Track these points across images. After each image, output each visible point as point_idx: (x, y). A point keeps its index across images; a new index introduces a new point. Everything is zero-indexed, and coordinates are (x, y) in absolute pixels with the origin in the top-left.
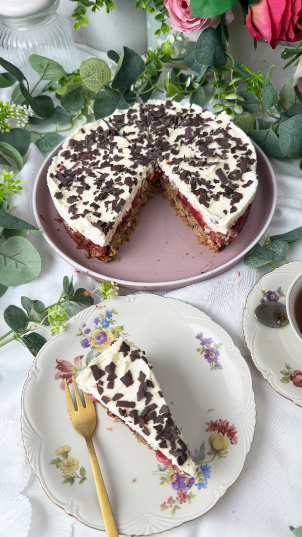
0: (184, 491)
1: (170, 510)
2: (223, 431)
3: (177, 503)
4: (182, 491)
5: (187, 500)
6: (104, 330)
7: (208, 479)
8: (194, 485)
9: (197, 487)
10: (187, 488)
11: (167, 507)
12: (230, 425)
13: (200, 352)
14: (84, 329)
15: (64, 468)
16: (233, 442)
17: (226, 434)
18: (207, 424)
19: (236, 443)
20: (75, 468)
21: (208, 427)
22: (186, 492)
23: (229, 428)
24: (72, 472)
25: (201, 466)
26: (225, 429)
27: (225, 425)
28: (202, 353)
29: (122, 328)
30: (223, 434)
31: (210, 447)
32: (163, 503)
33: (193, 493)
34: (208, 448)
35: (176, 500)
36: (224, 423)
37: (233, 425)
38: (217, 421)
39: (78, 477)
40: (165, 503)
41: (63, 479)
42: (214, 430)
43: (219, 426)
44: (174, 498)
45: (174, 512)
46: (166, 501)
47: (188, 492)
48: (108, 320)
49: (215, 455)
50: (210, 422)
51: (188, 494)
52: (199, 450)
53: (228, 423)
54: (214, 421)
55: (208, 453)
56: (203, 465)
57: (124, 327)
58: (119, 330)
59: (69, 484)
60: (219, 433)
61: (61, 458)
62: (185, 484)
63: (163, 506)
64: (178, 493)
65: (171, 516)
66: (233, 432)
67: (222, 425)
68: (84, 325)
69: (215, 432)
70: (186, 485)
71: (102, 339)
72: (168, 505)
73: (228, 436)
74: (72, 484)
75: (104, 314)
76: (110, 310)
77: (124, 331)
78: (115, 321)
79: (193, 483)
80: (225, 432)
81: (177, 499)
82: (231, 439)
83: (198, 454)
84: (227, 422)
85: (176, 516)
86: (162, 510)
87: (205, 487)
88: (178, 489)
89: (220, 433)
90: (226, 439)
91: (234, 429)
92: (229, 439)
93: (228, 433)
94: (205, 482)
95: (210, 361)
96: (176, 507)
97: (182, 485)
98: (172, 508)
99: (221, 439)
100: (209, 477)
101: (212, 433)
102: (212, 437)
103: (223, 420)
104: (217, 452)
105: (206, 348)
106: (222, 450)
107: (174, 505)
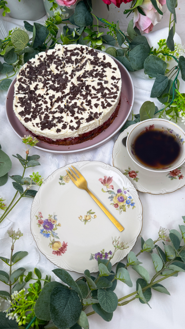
1: (38, 215)
3: (39, 219)
4: (43, 223)
5: (39, 223)
6: (125, 201)
8: (43, 228)
9: (42, 229)
11: (39, 215)
12: (62, 254)
13: (102, 251)
14: (126, 191)
15: (66, 177)
17: (59, 250)
18: (67, 243)
19: (53, 253)
20: (66, 181)
21: (66, 243)
23: (61, 253)
24: (64, 180)
25: (50, 234)
26: (61, 251)
27: (63, 251)
28: (101, 251)
29: (125, 211)
30: (59, 249)
33: (40, 227)
34: (56, 240)
38: (66, 248)
39: (62, 182)
40: (41, 214)
41: (62, 176)
42: (63, 245)
43: (64, 248)
44: (42, 219)
45: (36, 216)
46: (42, 215)
47: (42, 225)
48: (130, 204)
50: (67, 245)
51: (41, 224)
52: (57, 235)
53: (63, 253)
54: (67, 247)
56: (50, 235)
57: (125, 212)
58: (124, 209)
59: (60, 178)
60: (61, 247)
63: (40, 213)
64: (43, 221)
65: (35, 215)
67: (63, 250)
68: (128, 191)
70: (45, 225)
71: (121, 199)
72: (40, 215)
74: (59, 179)
76: (135, 205)
77: (123, 212)
78: (129, 207)
79: (44, 228)
80: (60, 250)
82: (55, 252)
83: (55, 234)
85: (35, 216)
87: (41, 232)
88: (45, 221)
89: (60, 248)
90: (57, 250)
91: (59, 255)
94: (43, 233)
95: (96, 255)
96: (38, 218)
97: (46, 223)
98: (38, 216)
99: (57, 247)
100: (44, 236)
101: (62, 244)
102: (60, 243)
103: (65, 251)
104: (53, 243)
105: (103, 255)
106: (53, 246)
107: (39, 217)
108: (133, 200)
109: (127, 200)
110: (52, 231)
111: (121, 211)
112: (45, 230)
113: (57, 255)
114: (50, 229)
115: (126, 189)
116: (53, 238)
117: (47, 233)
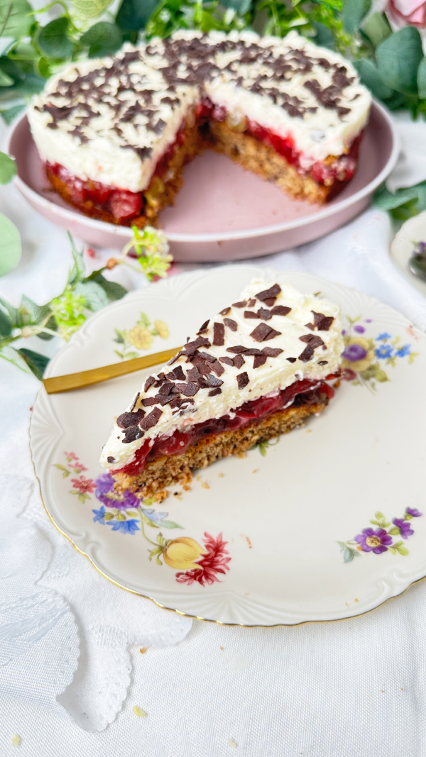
0: (94, 489)
1: (65, 464)
2: (207, 563)
3: (74, 475)
4: (95, 486)
5: (78, 489)
6: (371, 354)
7: (112, 527)
8: (102, 504)
9: (98, 509)
10: (99, 494)
11: (70, 461)
12: (219, 575)
13: (375, 519)
14: (361, 323)
15: (137, 331)
16: (181, 576)
17: (200, 568)
18: (221, 535)
19: (178, 581)
20: (138, 345)
21: (215, 536)
22: (91, 491)
23: (212, 572)
24: (132, 341)
25: (137, 521)
26: (210, 566)
27: (219, 567)
28: (373, 523)
29: (384, 379)
30: (200, 563)
31: (173, 537)
32: (77, 456)
33: (87, 500)
34: (170, 535)
35: (80, 475)
36: (224, 565)
37: (218, 581)
38: (227, 553)
39: (125, 349)
40: (77, 459)
41: (121, 330)
42: (207, 547)
43: (216, 556)
44: (83, 473)
45: (59, 467)
46: (80, 462)
47: (92, 495)
48: (393, 354)
49: (156, 545)
50: (224, 540)
51: (87, 493)
52: (168, 519)
53: (222, 572)
54: (226, 548)
55: (161, 535)
56: (139, 525)
57: (386, 384)
58: (379, 377)
59: (116, 337)
60: (203, 555)
61: (151, 328)
62: (107, 492)
63: (72, 456)
64: (91, 481)
65: (55, 461)
66: (204, 579)
67: (217, 562)
68: (369, 321)
69: (205, 548)
70: (105, 494)
71: (353, 354)
72: (73, 462)
73: (195, 570)
74: (115, 340)
75: (401, 345)
76: (412, 349)
77: (379, 385)
78: (394, 364)
79: (106, 504)
80: (204, 566)
81: (81, 477)
82: (187, 574)
83: (160, 518)
84: (226, 571)
85: (52, 470)
86: (66, 453)
87: (95, 520)
88: (99, 481)
89: (201, 558)
90: (191, 566)
91: (210, 582)
92: (189, 571)
93: (201, 571)
94: (106, 521)
95: (360, 539)
96: (68, 473)
97: (105, 487)
98: (67, 468)
99: (188, 559)
100: (114, 529)
101: (203, 545)
102: (192, 543)
103: (229, 564)
104: (163, 549)
105: (387, 530)
106: (166, 556)
107: (71, 470)
108: (398, 340)
109: (378, 347)
110: (143, 510)
111: (373, 385)
112: (109, 510)
113: (200, 581)
114: (132, 504)
115: (358, 318)
116: (156, 532)
117: (121, 519)
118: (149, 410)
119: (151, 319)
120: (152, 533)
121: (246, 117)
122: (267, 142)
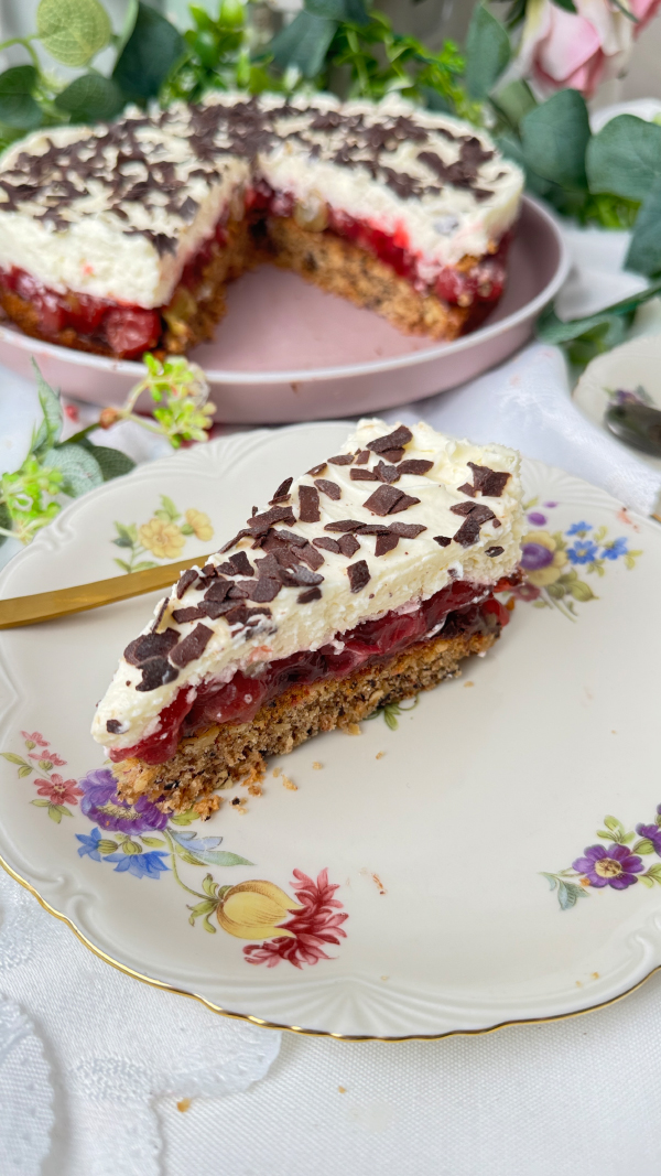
0: (79, 798)
1: (23, 753)
2: (302, 926)
3: (40, 773)
4: (80, 793)
5: (48, 798)
6: (561, 557)
7: (115, 865)
8: (95, 825)
9: (88, 833)
10: (88, 807)
11: (31, 747)
12: (327, 948)
13: (606, 830)
14: (540, 509)
15: (155, 526)
16: (255, 952)
17: (290, 934)
18: (324, 873)
19: (249, 961)
20: (157, 551)
21: (313, 876)
22: (73, 802)
23: (314, 943)
24: (146, 543)
25: (163, 855)
26: (309, 931)
27: (326, 932)
28: (603, 836)
29: (588, 596)
30: (288, 926)
31: (235, 883)
32: (44, 739)
33: (65, 818)
34: (228, 877)
35: (51, 772)
36: (334, 927)
37: (327, 957)
38: (338, 906)
39: (133, 557)
40: (45, 744)
41: (126, 524)
42: (300, 896)
43: (317, 912)
44: (56, 770)
45: (12, 758)
46: (51, 750)
47: (75, 809)
48: (597, 555)
49: (201, 896)
50: (331, 882)
51: (66, 804)
52: (224, 848)
53: (334, 941)
54: (337, 896)
55: (210, 877)
56: (167, 861)
57: (592, 603)
58: (579, 593)
59: (116, 535)
60: (293, 912)
61: (181, 522)
62: (103, 804)
63: (37, 739)
64: (72, 783)
66: (298, 955)
67: (322, 922)
68: (551, 505)
69: (296, 899)
70: (99, 807)
71: (533, 559)
72: (38, 750)
73: (281, 940)
74: (115, 542)
76: (630, 546)
77: (579, 606)
78: (601, 573)
79: (102, 825)
80: (296, 932)
81: (54, 776)
82: (266, 947)
83: (206, 847)
84: (340, 938)
86: (24, 733)
87: (81, 852)
88: (87, 783)
89: (291, 917)
90: (271, 934)
91: (312, 960)
92: (269, 941)
93: (292, 941)
94: (103, 855)
95: (583, 866)
96: (28, 769)
97: (99, 794)
98: (27, 760)
99: (264, 920)
100: (118, 870)
101: (292, 892)
102: (271, 890)
103: (344, 926)
104: (216, 904)
105: (630, 846)
106: (222, 916)
107: (35, 764)
108: (604, 532)
109: (571, 546)
110: (174, 833)
111: (570, 606)
112: (108, 835)
113: (292, 958)
114: (153, 824)
115: (534, 501)
116: (201, 872)
117: (132, 851)
118: (186, 630)
119: (181, 508)
120: (194, 876)
121: (328, 205)
122: (362, 243)
